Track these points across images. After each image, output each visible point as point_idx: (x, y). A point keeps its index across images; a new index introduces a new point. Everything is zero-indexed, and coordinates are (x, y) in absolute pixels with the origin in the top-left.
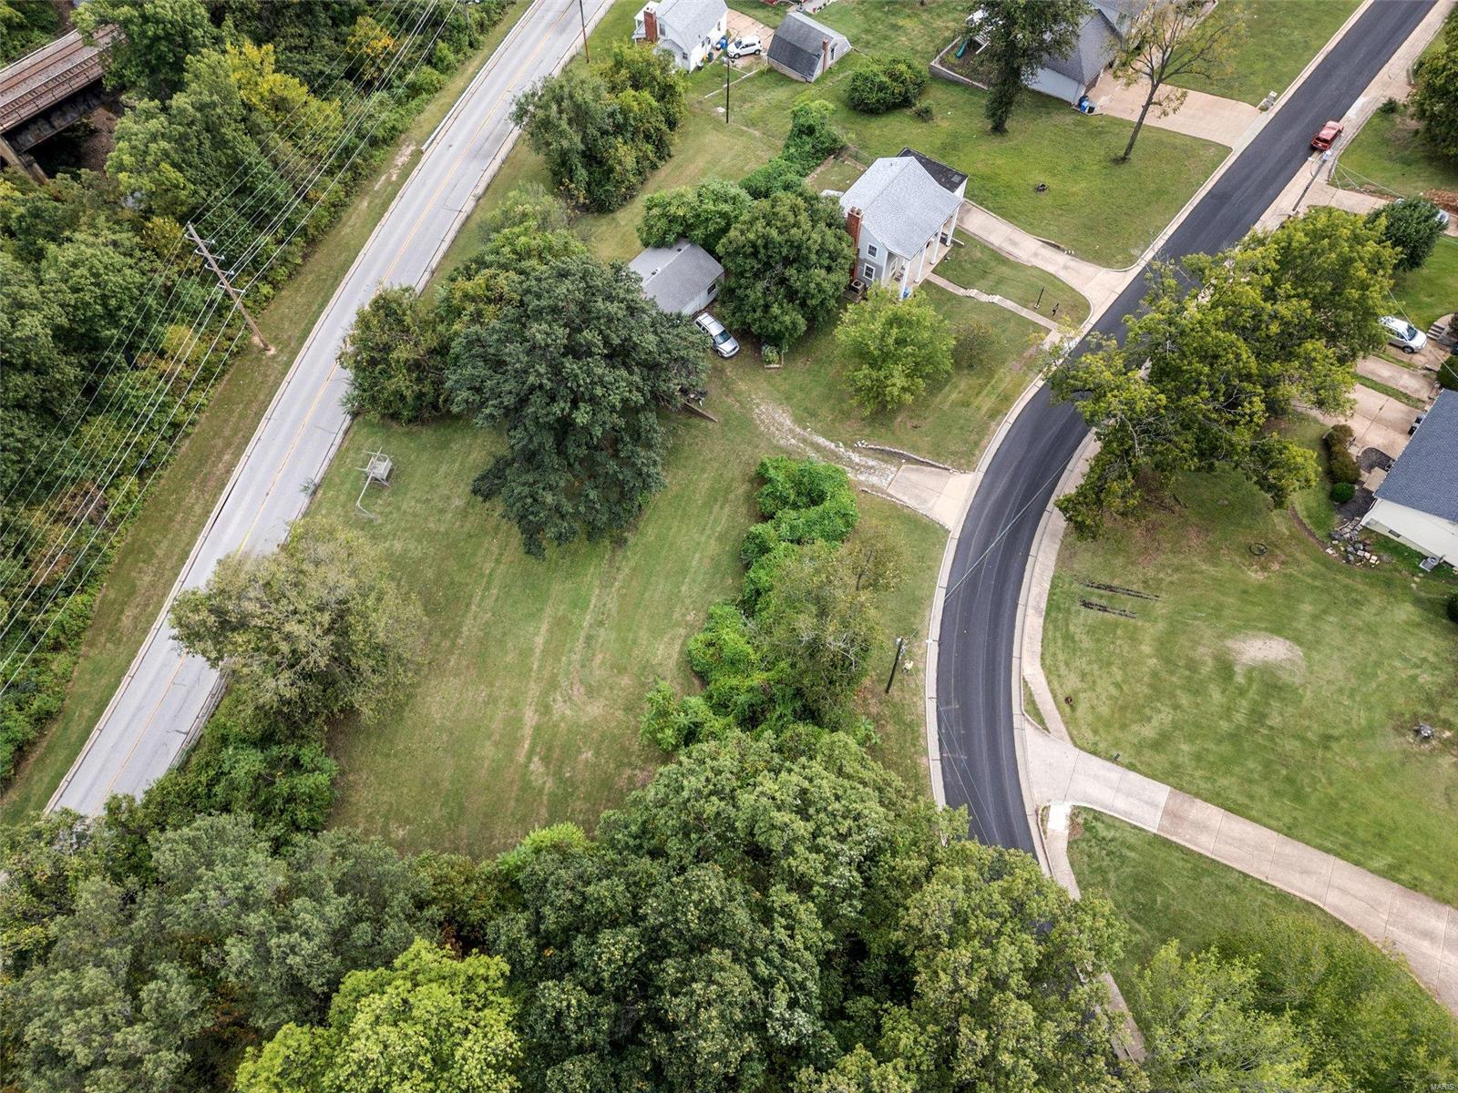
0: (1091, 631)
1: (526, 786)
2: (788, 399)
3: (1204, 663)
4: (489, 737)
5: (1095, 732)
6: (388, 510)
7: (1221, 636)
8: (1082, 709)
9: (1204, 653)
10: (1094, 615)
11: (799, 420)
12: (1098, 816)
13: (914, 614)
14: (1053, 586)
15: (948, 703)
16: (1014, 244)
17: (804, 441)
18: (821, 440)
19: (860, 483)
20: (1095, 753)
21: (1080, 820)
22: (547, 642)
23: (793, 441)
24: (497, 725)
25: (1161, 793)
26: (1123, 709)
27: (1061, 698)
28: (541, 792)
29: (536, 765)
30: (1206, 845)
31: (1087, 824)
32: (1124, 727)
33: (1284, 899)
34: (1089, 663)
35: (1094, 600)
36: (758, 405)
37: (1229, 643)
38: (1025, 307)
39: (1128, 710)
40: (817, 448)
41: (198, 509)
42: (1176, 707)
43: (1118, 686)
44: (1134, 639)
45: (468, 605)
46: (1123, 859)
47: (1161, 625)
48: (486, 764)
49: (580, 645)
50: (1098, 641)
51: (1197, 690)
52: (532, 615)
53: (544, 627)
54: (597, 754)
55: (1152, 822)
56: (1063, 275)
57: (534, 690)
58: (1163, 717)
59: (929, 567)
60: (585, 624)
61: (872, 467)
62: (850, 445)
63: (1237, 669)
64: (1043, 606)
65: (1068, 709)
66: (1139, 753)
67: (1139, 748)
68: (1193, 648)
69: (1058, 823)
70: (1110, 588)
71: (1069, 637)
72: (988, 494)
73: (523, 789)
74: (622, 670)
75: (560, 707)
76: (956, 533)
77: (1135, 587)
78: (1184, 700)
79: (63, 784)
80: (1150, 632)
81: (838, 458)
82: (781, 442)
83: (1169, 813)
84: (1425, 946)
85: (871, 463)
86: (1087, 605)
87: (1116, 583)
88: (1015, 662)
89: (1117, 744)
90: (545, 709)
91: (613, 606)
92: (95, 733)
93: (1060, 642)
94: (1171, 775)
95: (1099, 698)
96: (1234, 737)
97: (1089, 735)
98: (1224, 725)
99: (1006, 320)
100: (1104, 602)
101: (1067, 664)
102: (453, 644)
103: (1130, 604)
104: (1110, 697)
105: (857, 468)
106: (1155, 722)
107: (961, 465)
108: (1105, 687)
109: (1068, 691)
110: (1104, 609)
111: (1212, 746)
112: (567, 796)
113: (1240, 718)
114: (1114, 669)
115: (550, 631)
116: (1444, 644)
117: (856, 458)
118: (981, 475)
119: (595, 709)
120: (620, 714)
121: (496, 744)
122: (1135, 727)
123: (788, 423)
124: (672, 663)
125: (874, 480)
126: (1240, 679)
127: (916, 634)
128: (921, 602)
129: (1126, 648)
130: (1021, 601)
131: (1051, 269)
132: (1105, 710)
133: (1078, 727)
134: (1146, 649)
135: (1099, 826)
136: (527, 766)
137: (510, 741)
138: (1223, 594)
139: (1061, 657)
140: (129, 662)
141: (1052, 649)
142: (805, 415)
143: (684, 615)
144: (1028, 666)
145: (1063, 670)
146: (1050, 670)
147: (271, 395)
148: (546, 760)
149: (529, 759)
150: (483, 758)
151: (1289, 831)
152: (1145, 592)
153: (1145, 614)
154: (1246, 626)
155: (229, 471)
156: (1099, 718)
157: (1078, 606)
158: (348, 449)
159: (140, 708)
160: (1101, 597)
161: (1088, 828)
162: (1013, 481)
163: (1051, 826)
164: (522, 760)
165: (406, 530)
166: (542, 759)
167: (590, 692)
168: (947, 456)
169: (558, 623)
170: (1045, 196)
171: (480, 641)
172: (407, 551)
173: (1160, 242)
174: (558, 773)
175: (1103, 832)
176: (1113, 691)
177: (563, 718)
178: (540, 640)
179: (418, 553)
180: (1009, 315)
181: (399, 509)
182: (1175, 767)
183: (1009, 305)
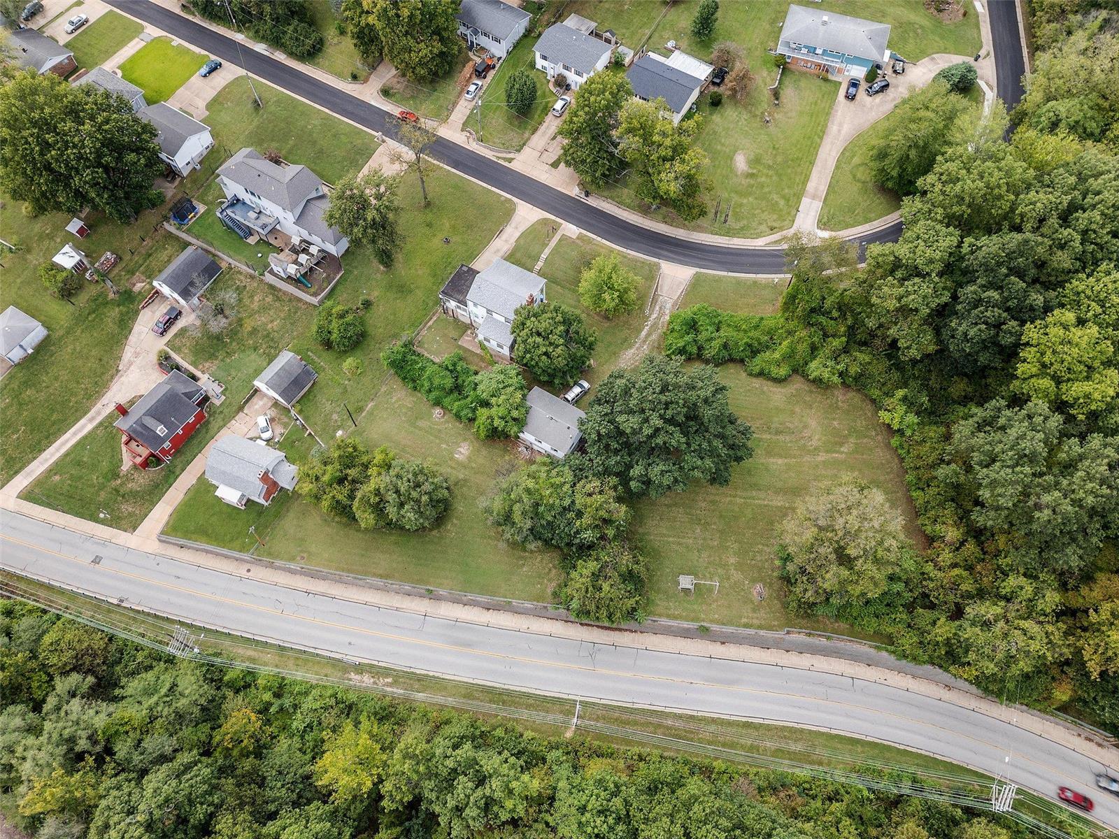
0: (738, 220)
2: (614, 354)
3: (749, 182)
5: (784, 220)
6: (708, 575)
7: (737, 176)
8: (775, 224)
9: (745, 182)
10: (729, 219)
11: (630, 347)
12: (819, 221)
13: (745, 284)
14: (716, 234)
16: (498, 251)
17: (645, 342)
18: (644, 333)
19: (671, 312)
20: (793, 221)
21: (823, 227)
22: (781, 456)
23: (645, 347)
25: (805, 201)
26: (773, 210)
27: (771, 232)
28: (856, 444)
29: (844, 449)
30: (823, 189)
31: (823, 224)
32: (781, 210)
33: (837, 167)
34: (754, 221)
35: (723, 219)
36: (621, 367)
37: (739, 173)
38: (548, 244)
39: (774, 207)
40: (649, 335)
41: (713, 728)
42: (770, 193)
43: (763, 212)
44: (741, 205)
45: (766, 506)
46: (834, 214)
47: (732, 195)
49: (781, 437)
50: (743, 218)
51: (761, 186)
52: (767, 469)
53: (772, 460)
54: (834, 419)
55: (818, 205)
56: (522, 229)
57: (807, 458)
58: (775, 197)
59: (718, 280)
60: (769, 437)
61: (660, 308)
62: (647, 318)
63: (750, 171)
64: (727, 238)
65: (775, 230)
66: (791, 206)
67: (789, 206)
68: (743, 185)
69: (825, 234)
70: (716, 213)
71: (742, 229)
73: (857, 452)
74: (793, 412)
75: (815, 443)
76: (698, 270)
77: (715, 204)
78: (766, 190)
80: (736, 198)
81: (655, 324)
82: (646, 352)
83: (814, 197)
84: (843, 132)
85: (657, 308)
86: (725, 221)
87: (713, 211)
88: (756, 248)
89: (789, 213)
90: (817, 449)
93: (745, 232)
94: (798, 196)
95: (771, 219)
96: (780, 176)
97: (786, 223)
98: (774, 178)
99: (558, 252)
100: (724, 216)
101: (755, 230)
103: (723, 206)
104: (769, 214)
105: (661, 315)
106: (778, 200)
107: (657, 270)
108: (765, 216)
109: (767, 229)
110: (727, 216)
111: (784, 183)
112: (855, 431)
113: (771, 173)
114: (756, 212)
115: (774, 456)
116: (729, 110)
117: (654, 316)
118: (662, 261)
119: (813, 423)
120: (813, 411)
122: (781, 207)
123: (632, 351)
124: (783, 390)
125: (669, 306)
126: (755, 171)
127: (753, 282)
128: (738, 282)
129: (745, 208)
130: (726, 246)
131: (517, 234)
132: (775, 217)
133: (783, 226)
134: (745, 201)
135: (823, 221)
136: (846, 453)
137: (836, 464)
138: (715, 174)
139: (752, 232)
140: (823, 734)
141: (749, 235)
142: (626, 343)
143: (756, 389)
144: (760, 243)
145: (759, 231)
146: (758, 236)
148: (842, 444)
149: (843, 452)
151: (812, 163)
152: (718, 200)
153: (728, 200)
154: (732, 170)
155: (680, 717)
156: (779, 219)
157: (726, 225)
159: (847, 716)
160: (721, 216)
161: (825, 224)
162: (662, 249)
163: (827, 237)
164: (844, 456)
165: (721, 559)
166: (841, 446)
167: (805, 427)
168: (652, 275)
169: (769, 453)
170: (454, 239)
171: (785, 493)
172: (735, 554)
173: (494, 189)
174: (846, 437)
175: (825, 220)
176: (766, 213)
177: (819, 440)
178: (780, 461)
179: (736, 546)
180: (555, 251)
181: (706, 568)
182: (794, 195)
183: (547, 251)
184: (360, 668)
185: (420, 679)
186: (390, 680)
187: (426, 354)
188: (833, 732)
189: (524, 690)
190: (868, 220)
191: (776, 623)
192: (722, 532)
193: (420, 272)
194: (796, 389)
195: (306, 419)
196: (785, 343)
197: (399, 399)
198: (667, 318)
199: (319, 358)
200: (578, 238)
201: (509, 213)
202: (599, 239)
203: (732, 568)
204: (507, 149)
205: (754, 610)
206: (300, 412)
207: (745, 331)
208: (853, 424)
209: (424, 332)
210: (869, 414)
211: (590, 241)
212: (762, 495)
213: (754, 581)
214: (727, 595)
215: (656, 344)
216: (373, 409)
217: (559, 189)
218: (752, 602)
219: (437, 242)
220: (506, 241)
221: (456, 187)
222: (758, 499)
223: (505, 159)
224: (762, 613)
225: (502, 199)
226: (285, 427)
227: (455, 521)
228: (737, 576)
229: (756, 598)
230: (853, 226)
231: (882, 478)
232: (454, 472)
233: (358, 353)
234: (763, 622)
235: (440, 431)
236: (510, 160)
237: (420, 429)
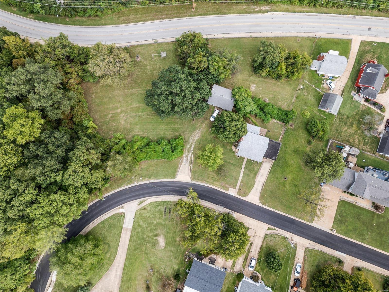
0: (160, 210)
1: (106, 115)
2: (203, 136)
3: (157, 231)
4: (113, 104)
5: (139, 214)
6: (156, 60)
7: (163, 234)
8: (143, 211)
9: (159, 231)
10: (164, 210)
11: (197, 140)
12: (124, 217)
13: (154, 176)
14: (169, 201)
15: (138, 187)
16: (262, 176)
17: (192, 143)
18: (193, 147)
19: (183, 158)
20: (135, 215)
21: (122, 214)
22: (134, 108)
23: (191, 141)
24: (116, 105)
25: (131, 227)
26: (145, 218)
27: (145, 207)
28: (106, 118)
29: (111, 115)
30: (123, 235)
31: (122, 215)
32: (141, 219)
33: (117, 249)
34: (153, 211)
35: (167, 210)
36: (199, 131)
37: (162, 235)
38: (241, 182)
39: (145, 219)
40: (191, 147)
41: (150, 18)
42: (147, 228)
43: (149, 217)
44: (159, 218)
45: (138, 88)
46: (118, 222)
47: (163, 223)
48: (108, 106)
49: (134, 114)
50: (158, 212)
51: (151, 231)
52: (139, 101)
53: (137, 105)
54: (115, 126)
55: (125, 226)
56: (254, 189)
57: (124, 109)
58: (145, 226)
59: (166, 176)
60: (139, 114)
61: (188, 159)
62: (193, 153)
63: (157, 238)
64: (164, 200)
65: (143, 208)
66: (137, 222)
67: (138, 222)
68: (159, 229)
69: (121, 211)
70: (170, 212)
71: (158, 206)
72: (186, 184)
74: (131, 125)
75: (122, 115)
76: (175, 180)
77: (171, 217)
78: (149, 229)
79: (90, 26)
80: (162, 221)
81: (189, 152)
82: (190, 139)
83: (127, 229)
84: (115, 271)
85: (189, 159)
86: (165, 208)
87: (171, 213)
88: (150, 197)
89: (138, 218)
90: (121, 113)
91: (144, 117)
92: (100, 26)
93: (157, 205)
94: (134, 228)
95: (146, 214)
96: (143, 238)
97: (139, 213)
98: (145, 236)
99: (235, 179)
100: (167, 211)
101: (152, 207)
102: (130, 89)
103: (167, 216)
104: (147, 216)
105: (187, 156)
106: (143, 224)
107: (192, 177)
108: (148, 214)
109: (146, 208)
110: (165, 212)
111: (141, 234)
112: (106, 123)
113: (147, 239)
114: (152, 216)
115: (137, 107)
116: (170, 273)
117: (190, 155)
118: (191, 182)
119: (123, 122)
120: (123, 127)
121: (112, 106)
122: (142, 221)
123: (196, 139)
124: (135, 133)
125: (184, 161)
126: (155, 238)
127: (150, 178)
128: (157, 177)
129: (157, 217)
130: (164, 196)
131: (255, 186)
132: (144, 215)
133: (140, 211)
134: (158, 221)
135: (122, 217)
136: (110, 114)
137: (114, 109)
138: (173, 233)
139: (153, 205)
140: (115, 24)
141: (155, 203)
142: (199, 142)
143: (145, 132)
144: (150, 200)
146: (150, 204)
147: (182, 17)
148: (112, 117)
150: (109, 105)
151: (129, 249)
152: (170, 219)
153: (166, 219)
154: (166, 238)
155: (160, 19)
156: (142, 214)
157: (165, 207)
158: (168, 44)
159: (107, 32)
160: (168, 211)
163: (120, 209)
164: (111, 113)
165: (152, 67)
166: (112, 116)
167: (125, 120)
168: (194, 174)
169: (139, 108)
170: (282, 180)
171: (132, 94)
172: (148, 69)
173: (272, 210)
174: (110, 120)
175: (121, 218)
176: (148, 216)
177: (120, 117)
178: (134, 106)
179: (148, 72)
180: (237, 180)
181: (157, 63)
182: (136, 229)
183: (240, 179)
184: (266, 11)
185: (246, 12)
186: (256, 10)
187: (278, 122)
188: (112, 26)
189: (212, 16)
190: (103, 222)
191: (132, 49)
192: (153, 76)
193: (292, 161)
194: (130, 135)
195: (316, 91)
196: (136, 148)
197: (284, 104)
198: (184, 155)
199: (321, 116)
200: (228, 188)
201: (262, 197)
202: (219, 189)
203: (148, 65)
204: (272, 235)
205: (140, 52)
206: (319, 93)
207: (152, 150)
208: (108, 126)
209: (282, 132)
210: (101, 131)
211: (223, 187)
212: (140, 92)
213: (141, 62)
214: (149, 55)
215: (187, 143)
216: (293, 99)
217: (243, 216)
218: (140, 54)
219: (290, 177)
220: (259, 181)
221: (290, 208)
222: (141, 90)
223: (272, 229)
224: (137, 51)
225: (267, 204)
226: (323, 87)
227: (249, 62)
228: (146, 62)
229: (139, 56)
230: (109, 218)
231: (96, 107)
232: (254, 79)
233: (305, 120)
234: (136, 48)
235: (264, 94)
236: (269, 229)
237: (271, 94)
